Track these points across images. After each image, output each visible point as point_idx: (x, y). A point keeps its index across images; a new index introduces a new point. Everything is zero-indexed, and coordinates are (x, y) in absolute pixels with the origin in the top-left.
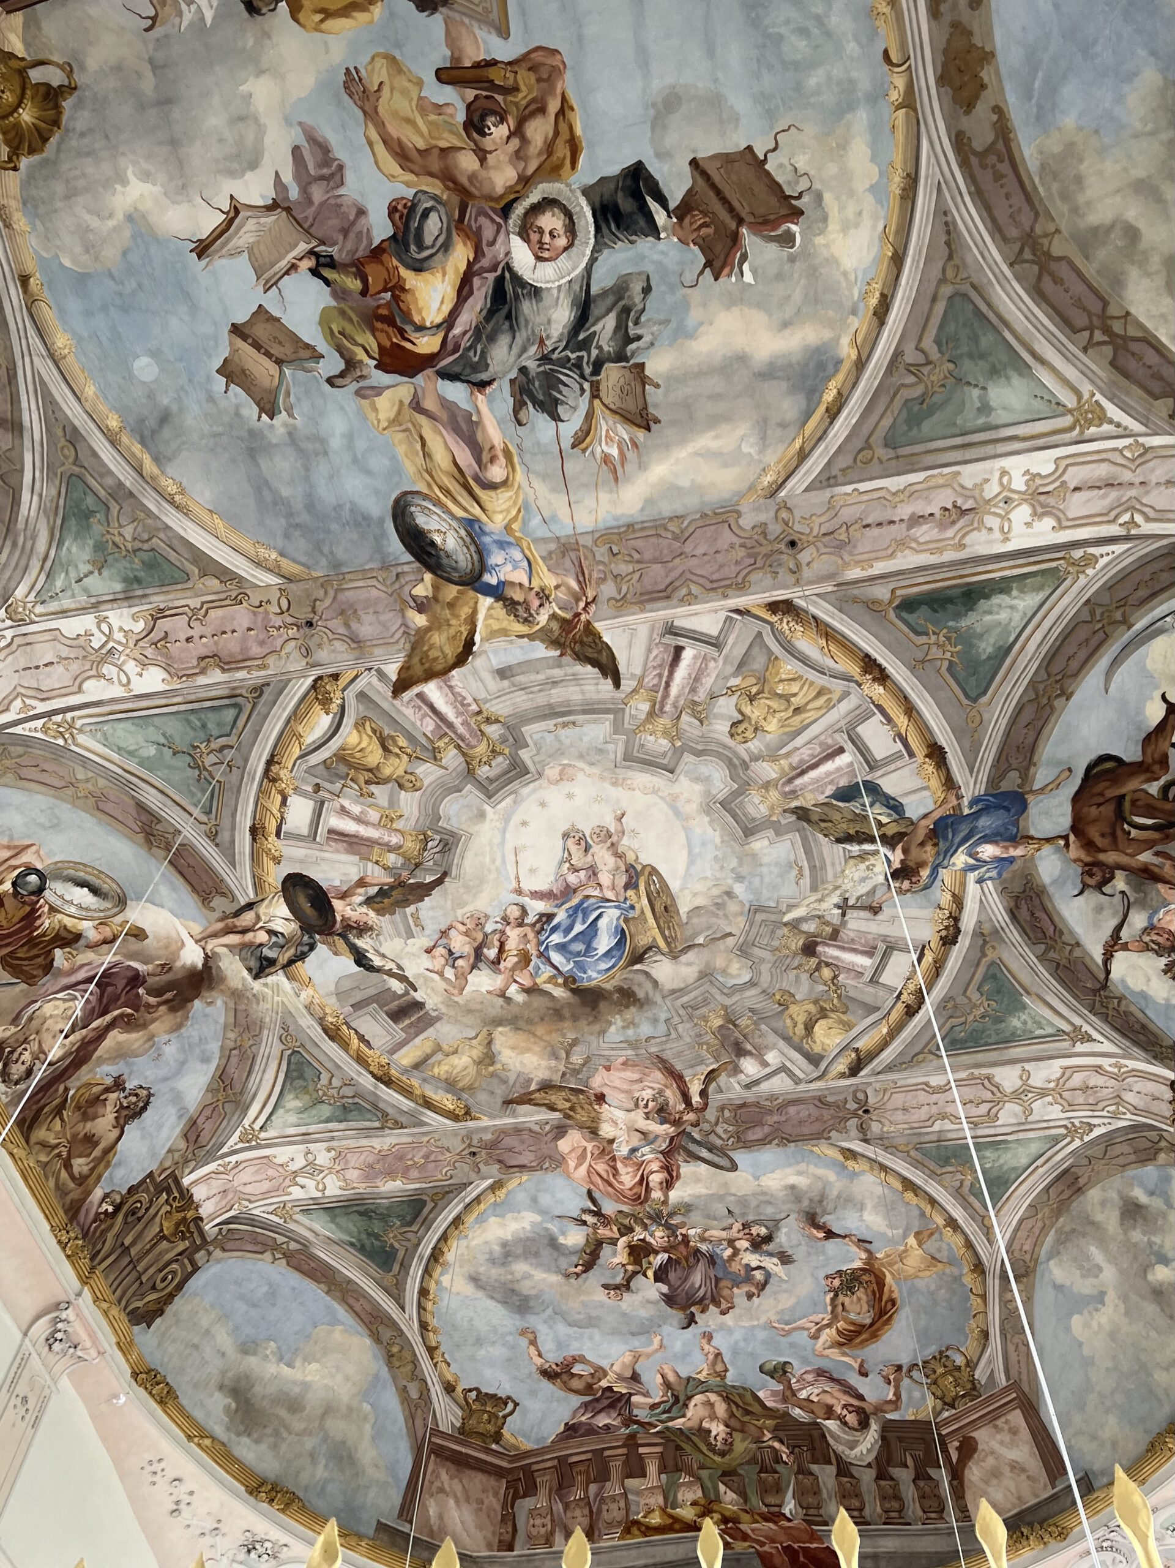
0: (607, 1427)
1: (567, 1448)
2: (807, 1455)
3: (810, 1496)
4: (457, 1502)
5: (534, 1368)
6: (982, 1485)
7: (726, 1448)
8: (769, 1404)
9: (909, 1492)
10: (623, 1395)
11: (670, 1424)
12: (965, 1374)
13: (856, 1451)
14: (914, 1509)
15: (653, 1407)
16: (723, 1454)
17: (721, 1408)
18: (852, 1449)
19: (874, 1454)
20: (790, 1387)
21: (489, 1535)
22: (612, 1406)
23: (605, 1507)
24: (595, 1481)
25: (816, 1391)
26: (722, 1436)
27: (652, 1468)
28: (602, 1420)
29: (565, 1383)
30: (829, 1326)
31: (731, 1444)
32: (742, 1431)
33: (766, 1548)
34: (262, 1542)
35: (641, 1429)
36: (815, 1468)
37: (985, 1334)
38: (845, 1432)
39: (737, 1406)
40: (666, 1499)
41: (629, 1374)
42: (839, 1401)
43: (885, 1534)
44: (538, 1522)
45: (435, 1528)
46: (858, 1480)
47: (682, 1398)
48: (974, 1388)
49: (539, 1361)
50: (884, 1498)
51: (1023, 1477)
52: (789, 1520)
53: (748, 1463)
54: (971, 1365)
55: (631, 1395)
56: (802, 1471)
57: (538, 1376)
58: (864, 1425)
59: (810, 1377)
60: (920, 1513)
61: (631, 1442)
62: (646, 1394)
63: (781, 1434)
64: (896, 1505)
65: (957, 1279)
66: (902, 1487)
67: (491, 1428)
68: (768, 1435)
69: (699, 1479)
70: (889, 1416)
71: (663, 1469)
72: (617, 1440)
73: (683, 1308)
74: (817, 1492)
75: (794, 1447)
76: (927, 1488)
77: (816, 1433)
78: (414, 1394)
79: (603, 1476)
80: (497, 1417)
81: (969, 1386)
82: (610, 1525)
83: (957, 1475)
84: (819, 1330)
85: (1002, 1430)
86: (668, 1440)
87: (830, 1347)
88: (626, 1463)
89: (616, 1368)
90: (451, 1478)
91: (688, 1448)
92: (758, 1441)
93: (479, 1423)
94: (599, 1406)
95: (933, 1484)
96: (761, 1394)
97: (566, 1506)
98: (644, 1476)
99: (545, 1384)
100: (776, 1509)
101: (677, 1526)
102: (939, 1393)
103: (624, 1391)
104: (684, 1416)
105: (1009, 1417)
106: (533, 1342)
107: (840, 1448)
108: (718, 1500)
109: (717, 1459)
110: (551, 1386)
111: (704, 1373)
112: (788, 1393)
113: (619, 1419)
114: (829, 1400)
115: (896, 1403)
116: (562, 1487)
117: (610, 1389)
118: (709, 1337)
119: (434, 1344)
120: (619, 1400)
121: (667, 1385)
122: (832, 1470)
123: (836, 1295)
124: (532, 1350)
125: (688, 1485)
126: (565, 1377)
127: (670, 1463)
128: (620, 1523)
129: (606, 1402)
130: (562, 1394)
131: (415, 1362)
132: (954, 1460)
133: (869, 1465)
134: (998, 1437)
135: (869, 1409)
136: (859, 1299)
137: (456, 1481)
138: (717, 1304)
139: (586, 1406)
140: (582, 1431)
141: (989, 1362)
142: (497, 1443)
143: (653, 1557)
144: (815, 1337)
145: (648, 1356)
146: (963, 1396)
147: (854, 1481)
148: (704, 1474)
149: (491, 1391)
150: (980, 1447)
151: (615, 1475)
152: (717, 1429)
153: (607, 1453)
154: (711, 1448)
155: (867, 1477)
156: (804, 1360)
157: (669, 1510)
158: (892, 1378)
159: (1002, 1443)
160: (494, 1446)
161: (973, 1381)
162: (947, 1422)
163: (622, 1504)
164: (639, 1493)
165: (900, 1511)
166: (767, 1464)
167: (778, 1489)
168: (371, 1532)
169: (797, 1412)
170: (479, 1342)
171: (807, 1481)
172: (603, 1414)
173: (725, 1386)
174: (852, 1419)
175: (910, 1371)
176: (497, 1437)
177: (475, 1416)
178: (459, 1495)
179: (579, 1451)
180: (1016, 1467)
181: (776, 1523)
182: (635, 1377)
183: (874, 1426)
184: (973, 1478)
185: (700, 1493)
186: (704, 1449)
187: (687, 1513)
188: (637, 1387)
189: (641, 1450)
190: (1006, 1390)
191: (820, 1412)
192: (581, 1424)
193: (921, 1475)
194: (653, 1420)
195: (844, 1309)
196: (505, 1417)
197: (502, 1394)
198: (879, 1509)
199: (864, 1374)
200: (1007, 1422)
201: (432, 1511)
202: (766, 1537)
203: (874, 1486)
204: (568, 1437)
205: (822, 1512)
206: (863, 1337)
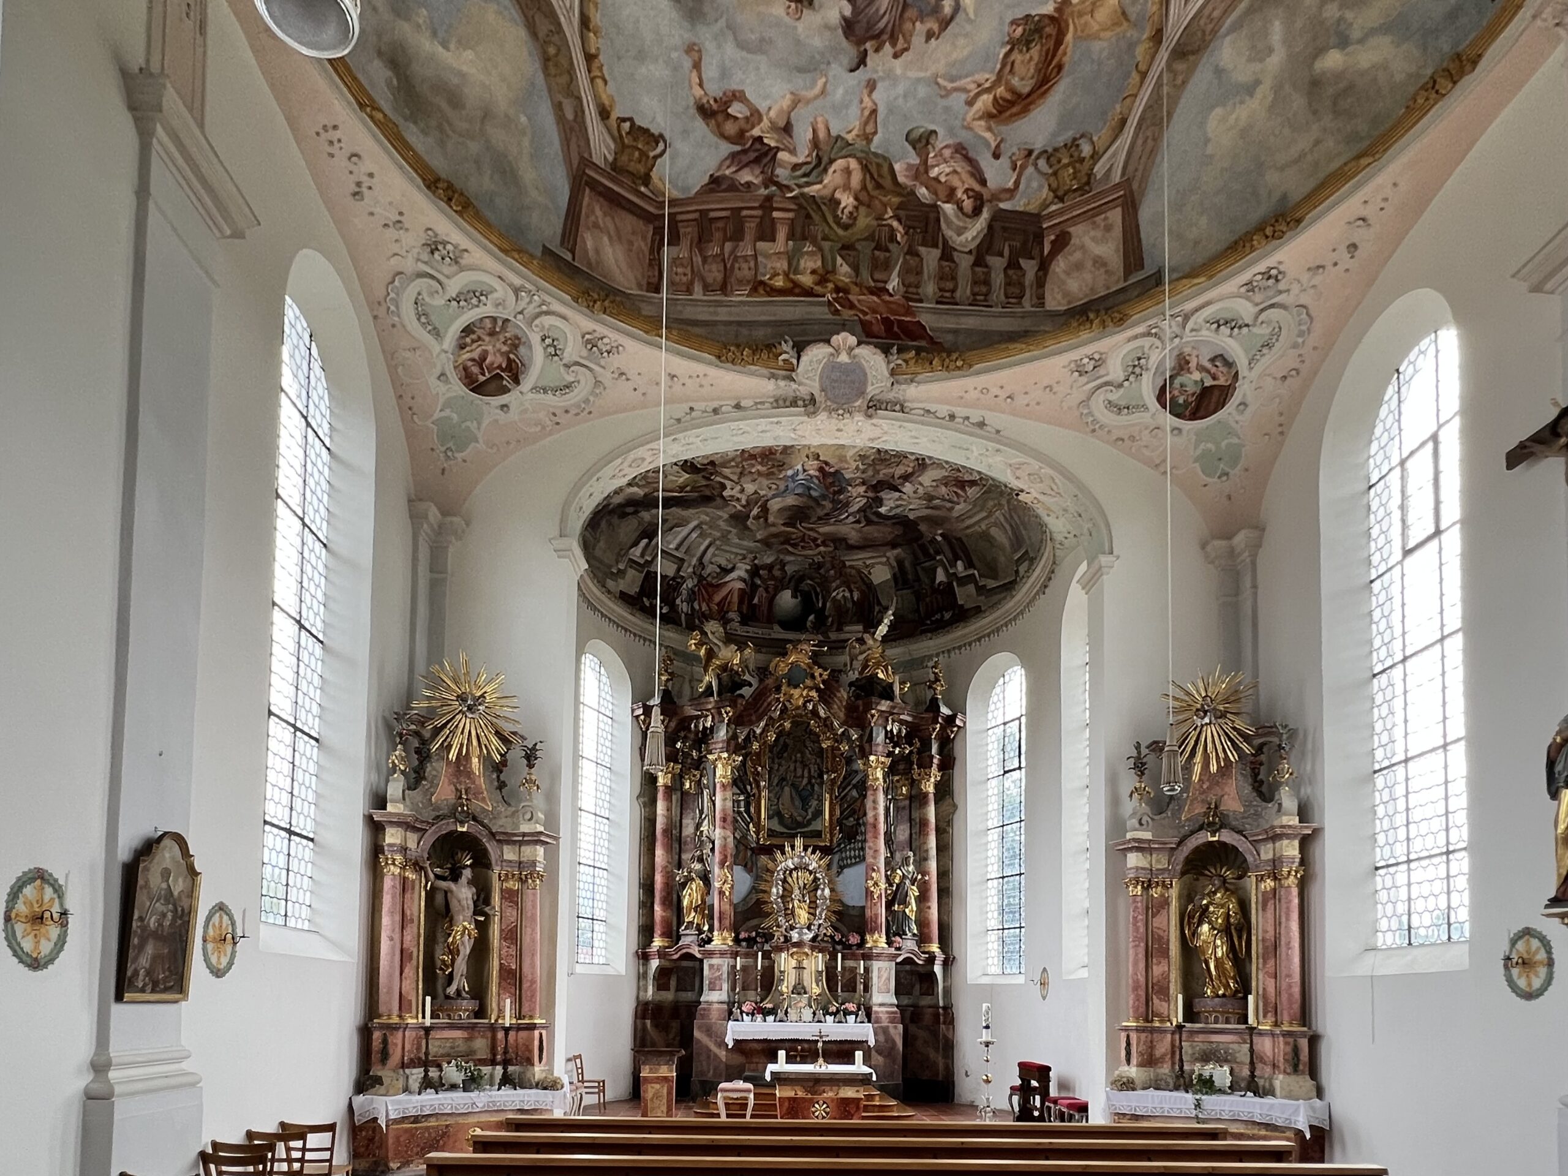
0: (749, 184)
1: (708, 203)
2: (918, 237)
3: (912, 274)
4: (610, 238)
5: (692, 102)
6: (1063, 276)
7: (851, 222)
8: (901, 179)
9: (998, 279)
10: (771, 148)
11: (806, 190)
12: (1087, 165)
13: (962, 238)
14: (998, 293)
15: (796, 167)
16: (846, 227)
17: (856, 179)
18: (959, 235)
19: (978, 241)
20: (925, 162)
21: (639, 277)
22: (757, 161)
23: (737, 265)
24: (730, 240)
25: (948, 170)
26: (850, 208)
27: (782, 234)
28: (746, 176)
29: (718, 126)
30: (988, 90)
31: (855, 219)
32: (869, 206)
33: (868, 318)
34: (445, 243)
35: (778, 192)
36: (922, 250)
37: (1123, 122)
38: (957, 217)
39: (872, 177)
40: (790, 264)
41: (782, 124)
42: (963, 183)
43: (968, 313)
44: (680, 270)
45: (593, 261)
46: (957, 265)
47: (825, 160)
48: (1088, 183)
49: (698, 92)
50: (975, 283)
51: (1102, 270)
52: (891, 295)
53: (866, 239)
54: (1096, 156)
55: (778, 149)
56: (912, 252)
57: (693, 111)
58: (977, 212)
59: (947, 153)
60: (1002, 297)
61: (767, 204)
62: (793, 152)
63: (902, 213)
64: (984, 289)
65: (1132, 46)
66: (993, 275)
67: (641, 169)
68: (890, 213)
69: (821, 249)
70: (1002, 205)
71: (791, 236)
72: (755, 201)
73: (859, 42)
74: (919, 273)
75: (909, 228)
76: (1014, 277)
77: (932, 216)
78: (570, 115)
79: (737, 236)
80: (648, 157)
81: (1085, 180)
82: (740, 282)
83: (1044, 267)
84: (978, 95)
85: (1098, 226)
86: (800, 206)
87: (980, 118)
88: (760, 225)
89: (772, 114)
90: (605, 214)
91: (816, 217)
92: (880, 218)
93: (630, 160)
94: (745, 159)
95: (1019, 273)
96: (897, 167)
97: (705, 260)
98: (774, 240)
99: (699, 123)
100: (882, 285)
101: (797, 291)
102: (1054, 185)
103: (773, 144)
104: (821, 182)
105: (1109, 214)
106: (697, 66)
107: (949, 233)
108: (834, 271)
109: (840, 232)
110: (704, 126)
111: (854, 133)
112: (922, 169)
113: (760, 178)
114: (955, 182)
115: (1011, 192)
116: (701, 240)
117: (760, 139)
118: (871, 86)
119: (593, 51)
120: (766, 154)
121: (815, 143)
122: (936, 253)
123: (1011, 50)
124: (694, 74)
125: (811, 254)
126: (720, 117)
127: (798, 230)
128: (749, 282)
129: (752, 155)
130: (713, 139)
131: (571, 71)
132: (1046, 252)
133: (970, 252)
134: (1092, 233)
135: (986, 196)
136: (1031, 58)
137: (608, 219)
138: (894, 43)
139: (733, 156)
140: (724, 187)
141: (1114, 155)
142: (646, 185)
143: (775, 315)
144: (970, 103)
145: (808, 102)
146: (1075, 190)
147: (953, 265)
148: (826, 245)
149: (644, 125)
150: (1072, 242)
151: (749, 236)
152: (847, 201)
153: (745, 213)
154: (837, 220)
155: (965, 263)
156: (951, 131)
157: (792, 276)
158: (1019, 163)
159: (1093, 239)
160: (643, 189)
161: (1090, 175)
162: (1051, 216)
163: (752, 264)
164: (767, 256)
165: (986, 295)
166: (881, 242)
167: (887, 266)
168: (539, 254)
169: (922, 192)
170: (641, 56)
171: (913, 261)
172: (746, 170)
173: (868, 152)
174: (968, 204)
175: (1038, 158)
176: (646, 180)
177: (628, 151)
178: (612, 233)
179: (720, 206)
180: (1099, 262)
181: (879, 297)
182: (787, 129)
183: (985, 214)
184: (1057, 270)
185: (819, 263)
186: (830, 220)
187: (807, 280)
188: (787, 140)
189: (775, 214)
190: (1117, 187)
191: (943, 194)
192: (724, 177)
193: (1013, 264)
194: (791, 183)
195: (1011, 71)
196: (656, 157)
197: (655, 131)
198: (968, 292)
199: (996, 156)
200: (1106, 219)
201: (590, 244)
202: (869, 308)
203: (969, 272)
204: (712, 191)
205: (920, 291)
206: (1014, 110)
